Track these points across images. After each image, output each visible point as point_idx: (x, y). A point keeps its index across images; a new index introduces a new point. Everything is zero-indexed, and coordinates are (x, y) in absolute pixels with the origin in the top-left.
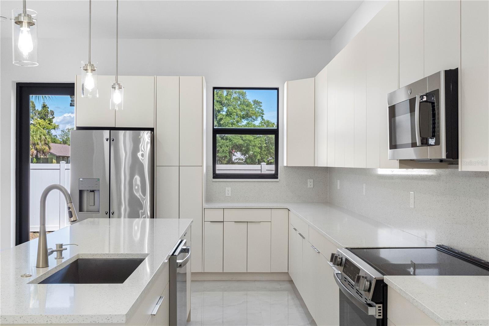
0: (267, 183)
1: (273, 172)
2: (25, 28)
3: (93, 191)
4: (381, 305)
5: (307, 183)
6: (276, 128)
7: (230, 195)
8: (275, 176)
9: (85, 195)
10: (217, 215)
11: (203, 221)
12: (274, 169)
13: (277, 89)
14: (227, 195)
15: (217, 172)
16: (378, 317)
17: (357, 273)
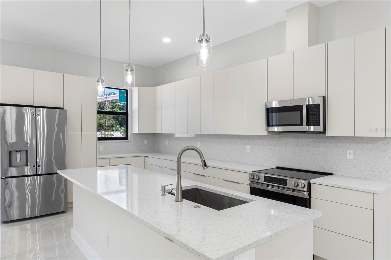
0: (124, 143)
1: (124, 136)
3: (19, 151)
5: (144, 142)
6: (126, 112)
7: (103, 150)
8: (126, 138)
9: (13, 154)
13: (127, 90)
16: (308, 198)
17: (284, 181)
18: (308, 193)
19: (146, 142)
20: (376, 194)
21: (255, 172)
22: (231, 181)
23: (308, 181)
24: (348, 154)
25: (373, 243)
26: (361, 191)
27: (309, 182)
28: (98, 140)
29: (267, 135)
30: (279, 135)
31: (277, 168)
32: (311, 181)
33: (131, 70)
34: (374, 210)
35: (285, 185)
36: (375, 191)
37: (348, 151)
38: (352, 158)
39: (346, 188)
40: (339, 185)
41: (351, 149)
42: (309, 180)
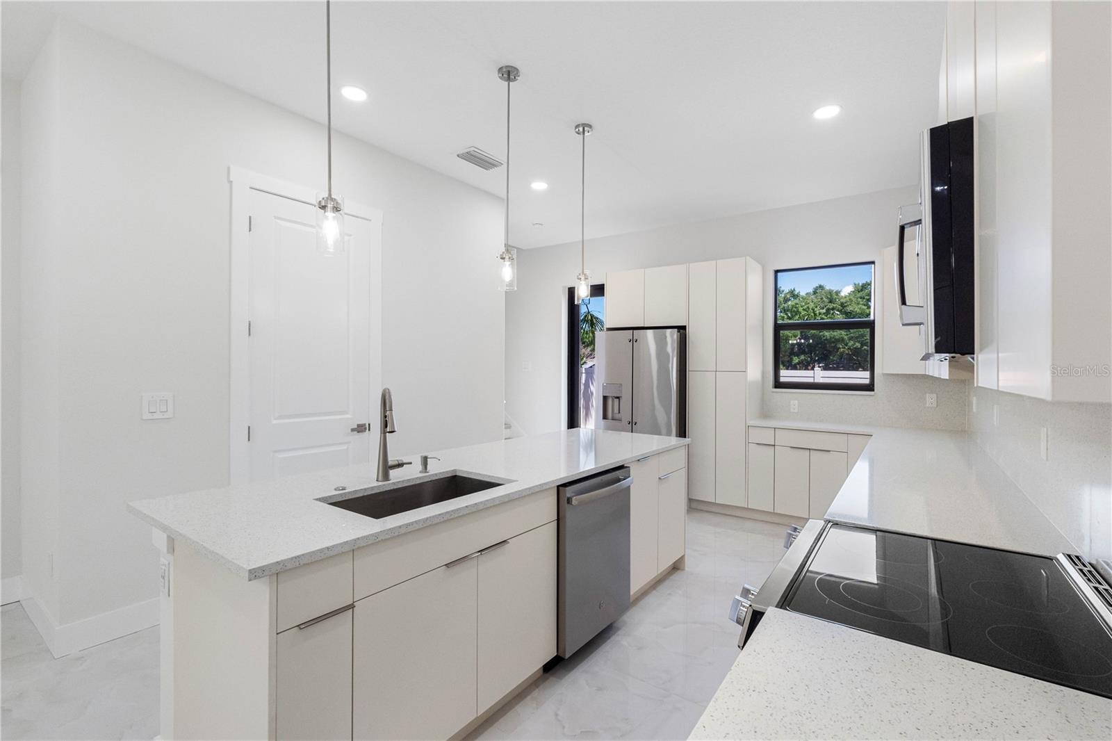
0: (854, 397)
1: (867, 382)
3: (618, 398)
5: (925, 399)
6: (873, 319)
7: (796, 411)
8: (869, 387)
9: (610, 402)
10: (768, 437)
11: (747, 443)
12: (868, 377)
13: (874, 263)
14: (792, 410)
15: (782, 380)
19: (931, 400)
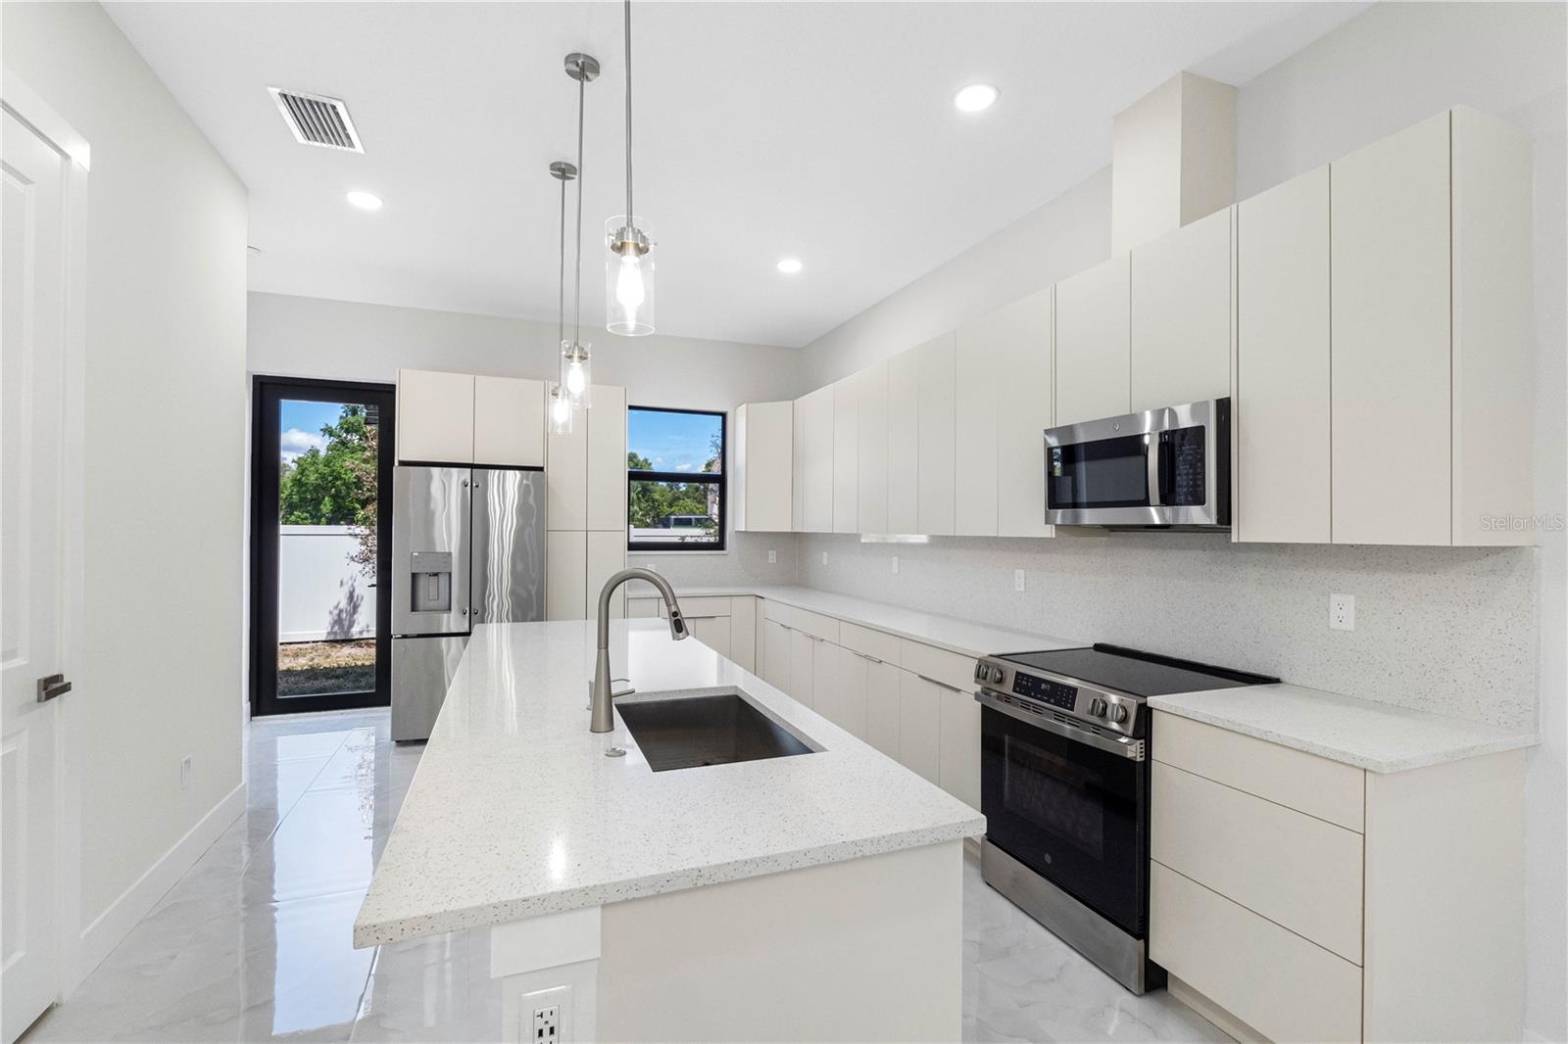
0: (710, 557)
1: (717, 540)
2: (630, 258)
3: (436, 575)
4: (1143, 741)
5: (768, 556)
6: (720, 473)
8: (719, 546)
9: (422, 582)
12: (718, 536)
13: (724, 415)
15: (634, 540)
16: (1138, 759)
17: (1068, 693)
18: (1139, 742)
19: (772, 557)
20: (1373, 772)
21: (999, 656)
22: (938, 683)
23: (1142, 701)
24: (1334, 611)
25: (1363, 967)
26: (1315, 755)
27: (1146, 704)
28: (629, 550)
29: (1054, 536)
30: (1108, 536)
31: (1099, 647)
32: (1153, 701)
33: (582, 358)
34: (1364, 835)
35: (1068, 709)
36: (1368, 759)
37: (1335, 598)
38: (1349, 624)
39: (1265, 738)
40: (1240, 725)
41: (1345, 593)
42: (1146, 697)
